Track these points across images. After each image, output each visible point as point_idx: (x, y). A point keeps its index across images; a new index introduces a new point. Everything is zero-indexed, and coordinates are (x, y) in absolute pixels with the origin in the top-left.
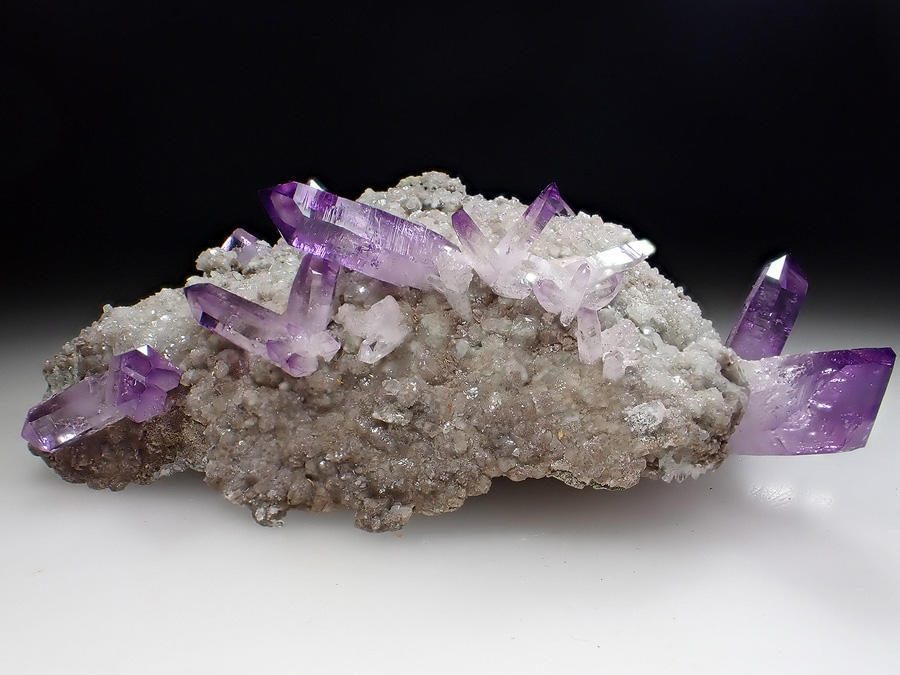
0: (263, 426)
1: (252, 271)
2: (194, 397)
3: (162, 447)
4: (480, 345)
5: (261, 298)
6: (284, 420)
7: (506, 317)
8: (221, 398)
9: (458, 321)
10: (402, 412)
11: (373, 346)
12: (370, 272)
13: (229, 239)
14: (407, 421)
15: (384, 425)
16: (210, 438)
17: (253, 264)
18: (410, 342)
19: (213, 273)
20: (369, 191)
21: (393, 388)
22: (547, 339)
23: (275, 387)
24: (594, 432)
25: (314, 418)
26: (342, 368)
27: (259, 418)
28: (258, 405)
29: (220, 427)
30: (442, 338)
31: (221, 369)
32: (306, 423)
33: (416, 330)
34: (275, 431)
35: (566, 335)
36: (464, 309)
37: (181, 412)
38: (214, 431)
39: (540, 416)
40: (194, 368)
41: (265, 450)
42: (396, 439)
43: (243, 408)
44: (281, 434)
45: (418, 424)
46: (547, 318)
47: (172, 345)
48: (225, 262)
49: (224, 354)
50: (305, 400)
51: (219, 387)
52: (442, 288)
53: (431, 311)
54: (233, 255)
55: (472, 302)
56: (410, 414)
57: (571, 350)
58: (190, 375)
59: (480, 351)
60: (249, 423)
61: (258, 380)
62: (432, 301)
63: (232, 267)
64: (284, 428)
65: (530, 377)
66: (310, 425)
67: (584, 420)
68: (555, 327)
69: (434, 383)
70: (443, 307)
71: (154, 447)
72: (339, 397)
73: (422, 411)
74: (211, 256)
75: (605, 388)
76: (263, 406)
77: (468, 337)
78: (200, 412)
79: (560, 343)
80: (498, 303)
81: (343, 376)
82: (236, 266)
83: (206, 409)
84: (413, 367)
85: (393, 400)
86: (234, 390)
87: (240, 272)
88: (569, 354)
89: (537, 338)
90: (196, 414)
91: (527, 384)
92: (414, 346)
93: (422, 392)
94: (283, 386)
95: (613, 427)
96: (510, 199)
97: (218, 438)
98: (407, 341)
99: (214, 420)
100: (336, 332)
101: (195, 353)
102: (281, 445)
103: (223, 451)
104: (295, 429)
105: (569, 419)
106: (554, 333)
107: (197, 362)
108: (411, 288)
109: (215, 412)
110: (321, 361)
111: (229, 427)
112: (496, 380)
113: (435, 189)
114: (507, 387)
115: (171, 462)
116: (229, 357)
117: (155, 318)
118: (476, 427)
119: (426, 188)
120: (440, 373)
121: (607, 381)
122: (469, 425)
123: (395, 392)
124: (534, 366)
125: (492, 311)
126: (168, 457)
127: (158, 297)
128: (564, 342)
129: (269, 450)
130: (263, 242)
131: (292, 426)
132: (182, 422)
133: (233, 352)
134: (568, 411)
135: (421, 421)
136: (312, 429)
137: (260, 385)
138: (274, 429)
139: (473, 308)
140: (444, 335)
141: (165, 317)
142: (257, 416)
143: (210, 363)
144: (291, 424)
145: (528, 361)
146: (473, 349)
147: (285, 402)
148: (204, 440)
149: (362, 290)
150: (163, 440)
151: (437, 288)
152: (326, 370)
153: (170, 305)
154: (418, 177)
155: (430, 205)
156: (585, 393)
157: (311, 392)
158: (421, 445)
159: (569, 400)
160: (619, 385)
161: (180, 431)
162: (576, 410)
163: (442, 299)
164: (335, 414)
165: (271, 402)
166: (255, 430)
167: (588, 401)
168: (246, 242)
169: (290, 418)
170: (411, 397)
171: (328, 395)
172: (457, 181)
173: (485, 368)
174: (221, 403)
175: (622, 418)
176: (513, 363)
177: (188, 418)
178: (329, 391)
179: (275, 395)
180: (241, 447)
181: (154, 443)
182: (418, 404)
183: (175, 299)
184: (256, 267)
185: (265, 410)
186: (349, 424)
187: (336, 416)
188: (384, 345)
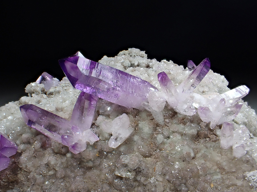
0: (58, 175)
1: (51, 94)
2: (23, 158)
3: (7, 182)
4: (169, 137)
5: (57, 110)
6: (69, 172)
7: (182, 124)
8: (37, 159)
9: (158, 125)
10: (130, 172)
11: (116, 139)
12: (114, 101)
13: (40, 78)
14: (133, 177)
15: (121, 178)
16: (32, 180)
17: (52, 90)
18: (133, 135)
19: (33, 95)
20: (105, 57)
21: (125, 159)
22: (203, 135)
23: (64, 155)
24: (229, 184)
25: (85, 173)
26: (99, 148)
27: (56, 171)
28: (56, 164)
29: (37, 175)
30: (149, 134)
31: (37, 144)
32: (80, 175)
33: (136, 129)
34: (64, 178)
35: (212, 133)
36: (160, 119)
37: (17, 165)
38: (34, 176)
39: (201, 175)
40: (24, 143)
41: (59, 188)
42: (127, 185)
43: (48, 165)
44: (67, 179)
45: (138, 178)
46: (203, 125)
47: (13, 132)
48: (38, 89)
49: (39, 137)
50: (80, 163)
51: (36, 154)
52: (150, 109)
53: (144, 120)
54: (42, 86)
55: (165, 116)
56: (134, 173)
57: (215, 141)
58: (22, 147)
59: (169, 141)
60: (51, 173)
61: (56, 151)
62: (144, 115)
63: (42, 91)
64: (69, 177)
65: (195, 155)
66: (82, 176)
67: (224, 178)
68: (207, 129)
69: (145, 156)
70: (149, 118)
71: (4, 182)
72: (97, 162)
73: (140, 172)
74: (32, 86)
75: (233, 161)
76: (58, 165)
77: (162, 133)
78: (26, 166)
79: (209, 137)
80: (177, 116)
81: (99, 152)
82: (44, 91)
83: (30, 165)
84: (135, 148)
85: (126, 166)
86: (44, 155)
87: (46, 94)
88: (214, 143)
89: (197, 134)
90: (24, 167)
91: (193, 158)
92: (136, 138)
93: (140, 161)
94: (69, 155)
95: (239, 183)
96: (169, 61)
97: (35, 180)
98: (132, 135)
99: (33, 170)
100: (95, 129)
101: (25, 136)
102: (68, 185)
103: (38, 187)
104: (74, 178)
105: (215, 177)
106: (206, 132)
107: (25, 140)
108: (134, 109)
109: (34, 166)
110: (88, 144)
111: (41, 174)
112: (178, 156)
113: (135, 56)
114: (183, 159)
115: (12, 189)
116: (41, 139)
117: (5, 117)
118: (168, 180)
119: (131, 56)
120: (149, 151)
121: (235, 158)
122: (164, 178)
123: (126, 162)
124: (197, 149)
125: (175, 121)
126: (10, 187)
127: (7, 107)
128: (212, 136)
129: (61, 187)
130: (56, 79)
131: (73, 176)
132: (18, 171)
133: (43, 136)
134: (215, 173)
135: (140, 176)
136: (83, 178)
137: (56, 153)
138: (64, 177)
139: (165, 119)
140: (150, 132)
141: (10, 117)
142: (55, 170)
143: (31, 141)
144: (73, 175)
145: (193, 146)
146: (165, 140)
147: (69, 163)
148: (28, 180)
149: (109, 109)
150: (8, 179)
151: (147, 109)
152: (90, 149)
153: (13, 110)
154: (127, 51)
155: (134, 64)
156: (224, 163)
157: (83, 160)
158: (140, 188)
159: (215, 167)
160: (241, 160)
161: (16, 174)
162: (219, 172)
163: (149, 114)
164: (95, 171)
165: (62, 163)
166: (54, 176)
167: (226, 168)
168: (48, 78)
169: (72, 171)
170: (135, 165)
171: (92, 161)
172: (143, 53)
173: (172, 150)
174: (38, 162)
175: (244, 177)
176: (187, 147)
177: (21, 169)
178: (92, 160)
179: (64, 160)
180: (47, 185)
181: (4, 180)
182: (139, 168)
183: (15, 108)
184: (53, 91)
185: (59, 167)
186: (103, 177)
187: (96, 172)
188: (121, 138)
